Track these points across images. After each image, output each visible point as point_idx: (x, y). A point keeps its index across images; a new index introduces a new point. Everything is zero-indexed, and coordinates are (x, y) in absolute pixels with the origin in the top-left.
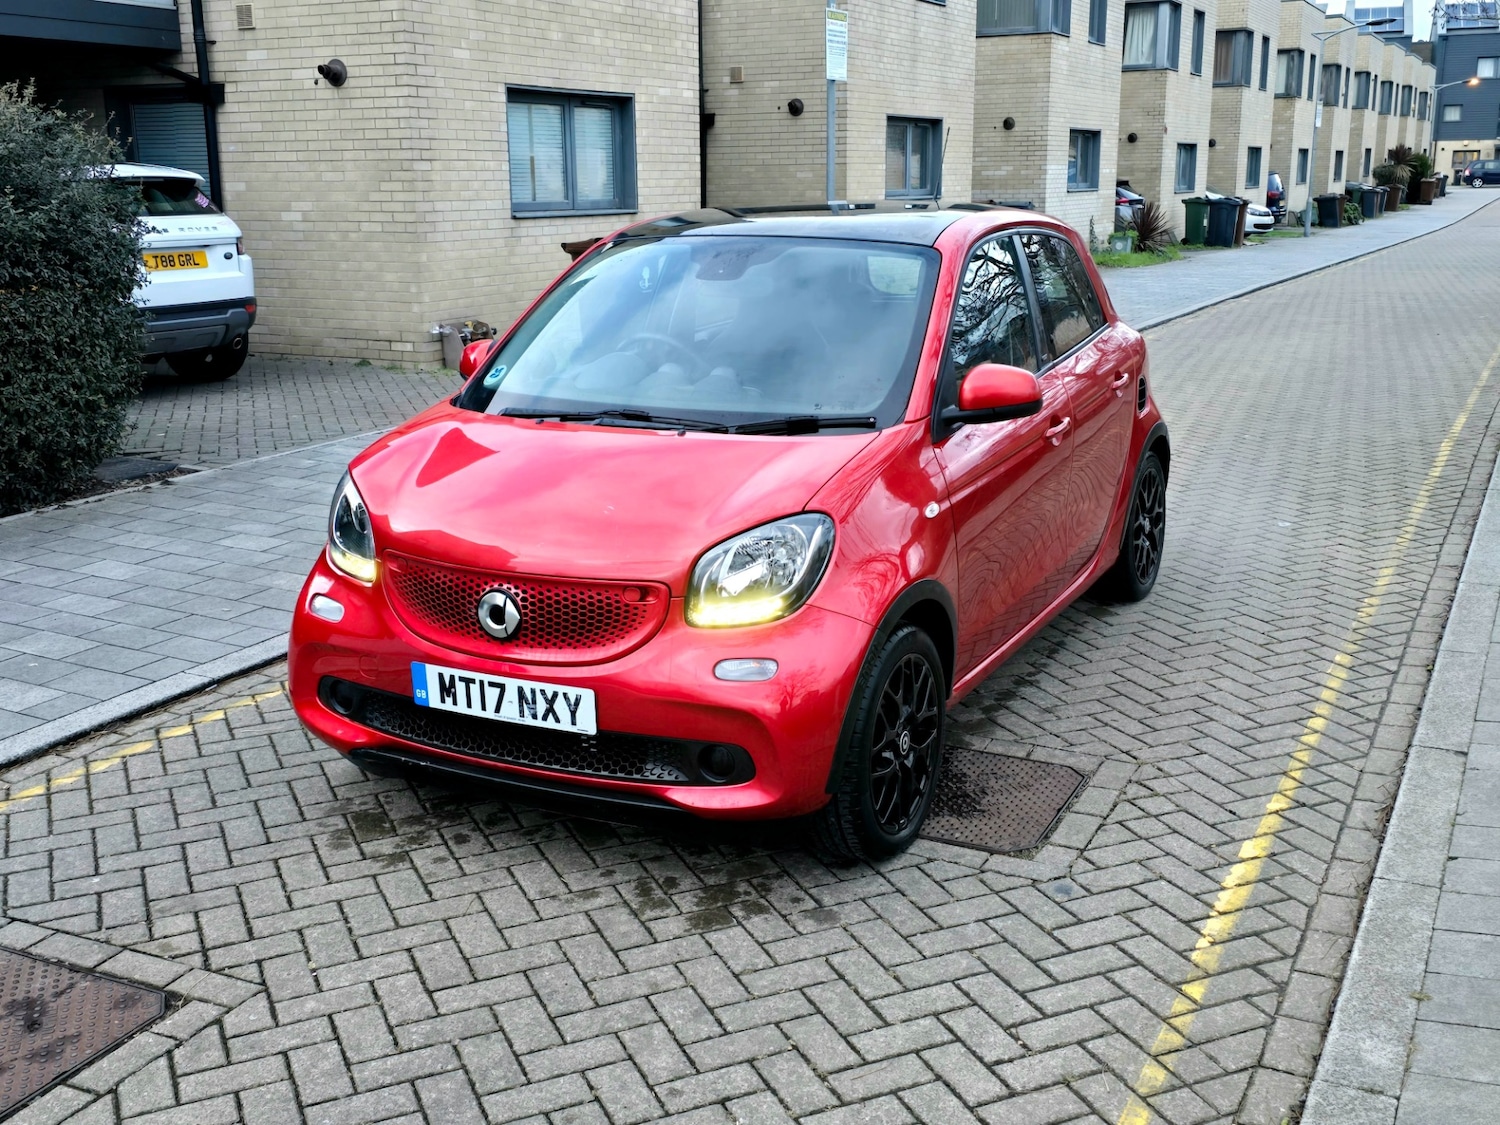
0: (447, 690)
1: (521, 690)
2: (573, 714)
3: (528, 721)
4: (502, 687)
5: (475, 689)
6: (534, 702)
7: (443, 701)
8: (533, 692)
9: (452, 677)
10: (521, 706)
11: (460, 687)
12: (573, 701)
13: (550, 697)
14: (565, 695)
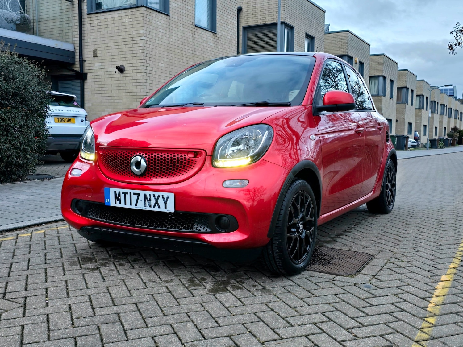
0: (117, 198)
1: (145, 195)
2: (165, 204)
3: (148, 208)
4: (138, 195)
5: (128, 196)
6: (150, 200)
7: (116, 203)
8: (150, 196)
9: (119, 192)
10: (145, 202)
11: (122, 196)
12: (165, 199)
13: (156, 197)
14: (162, 196)
